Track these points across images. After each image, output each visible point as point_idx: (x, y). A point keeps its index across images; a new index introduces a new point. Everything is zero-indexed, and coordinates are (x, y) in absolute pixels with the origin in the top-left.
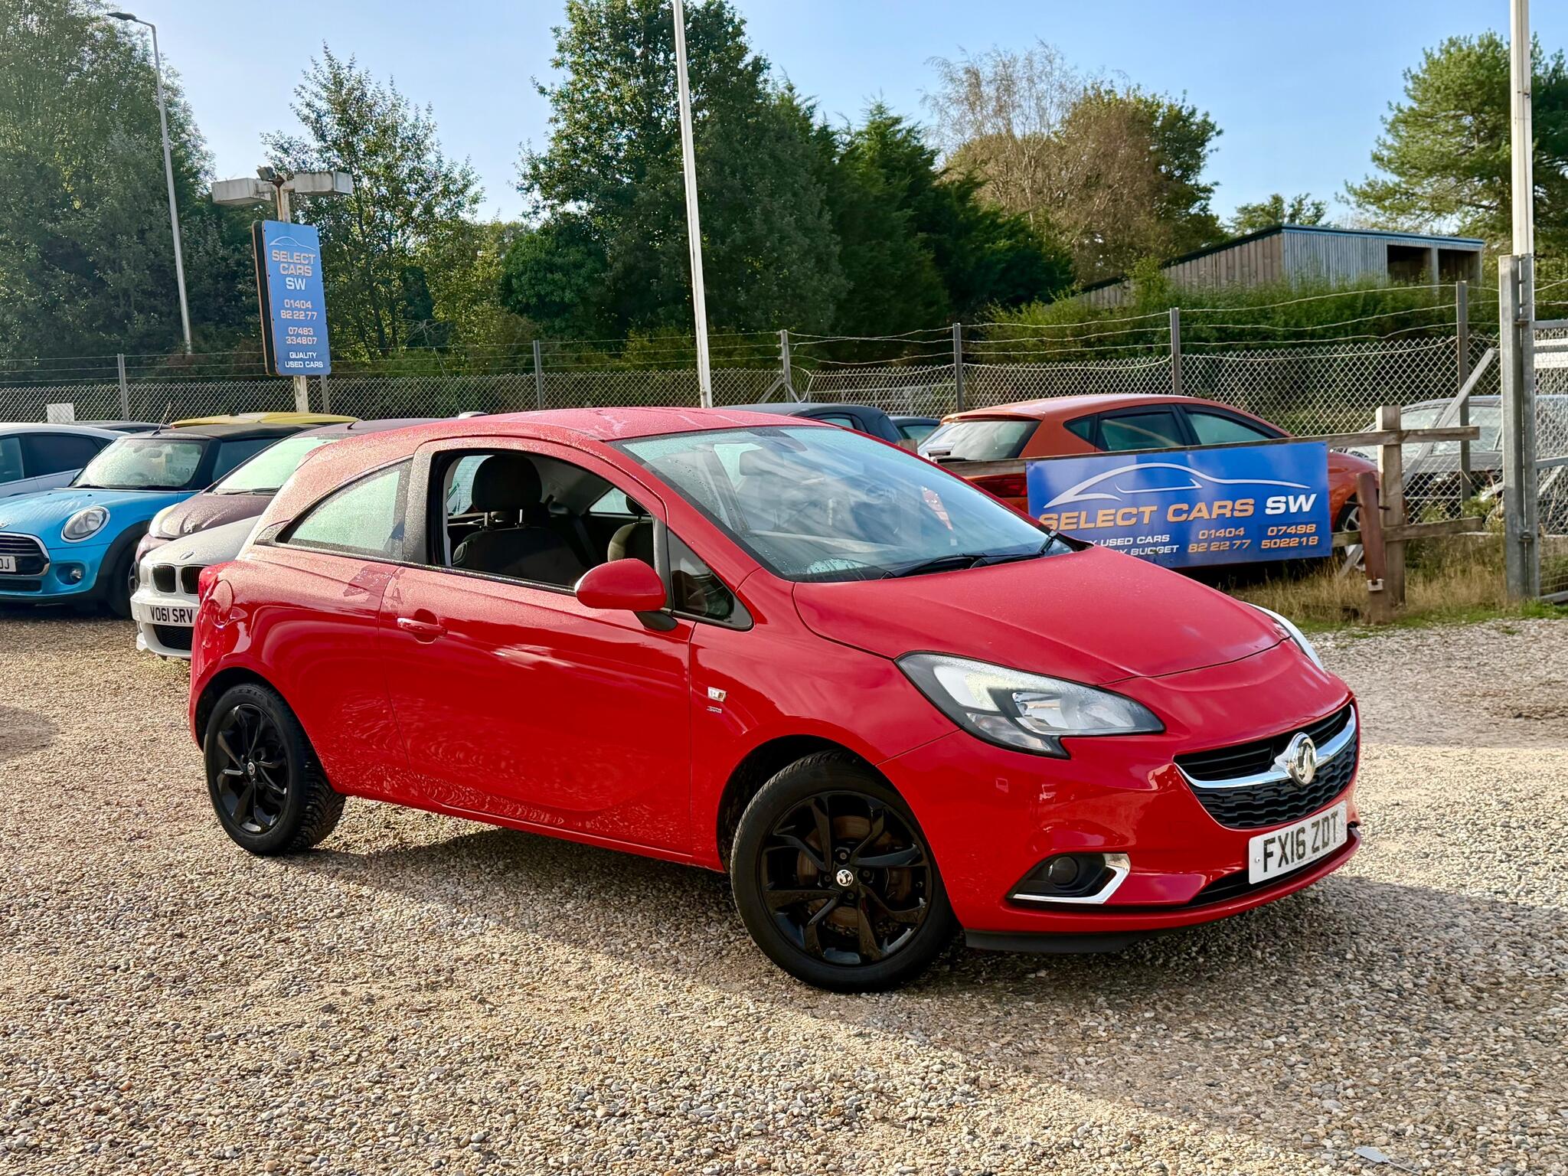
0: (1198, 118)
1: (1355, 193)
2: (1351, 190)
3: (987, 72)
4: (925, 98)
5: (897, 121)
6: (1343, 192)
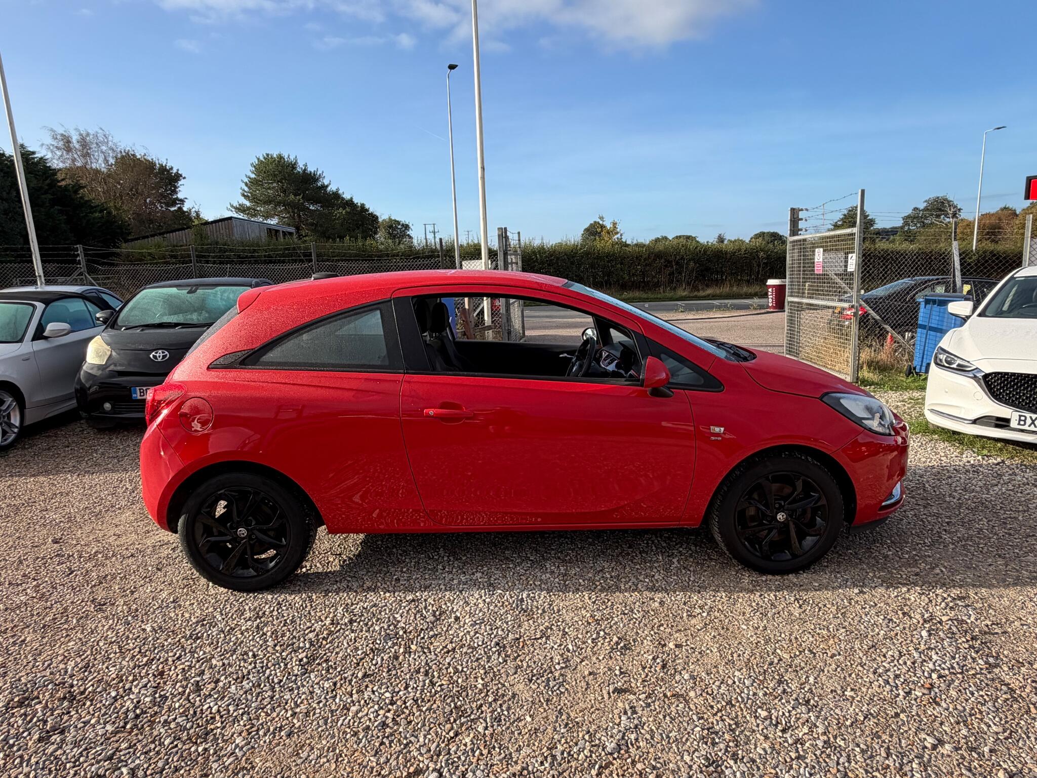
0: (174, 171)
1: (234, 208)
2: (232, 206)
3: (75, 138)
4: (42, 145)
5: (34, 153)
6: (229, 207)
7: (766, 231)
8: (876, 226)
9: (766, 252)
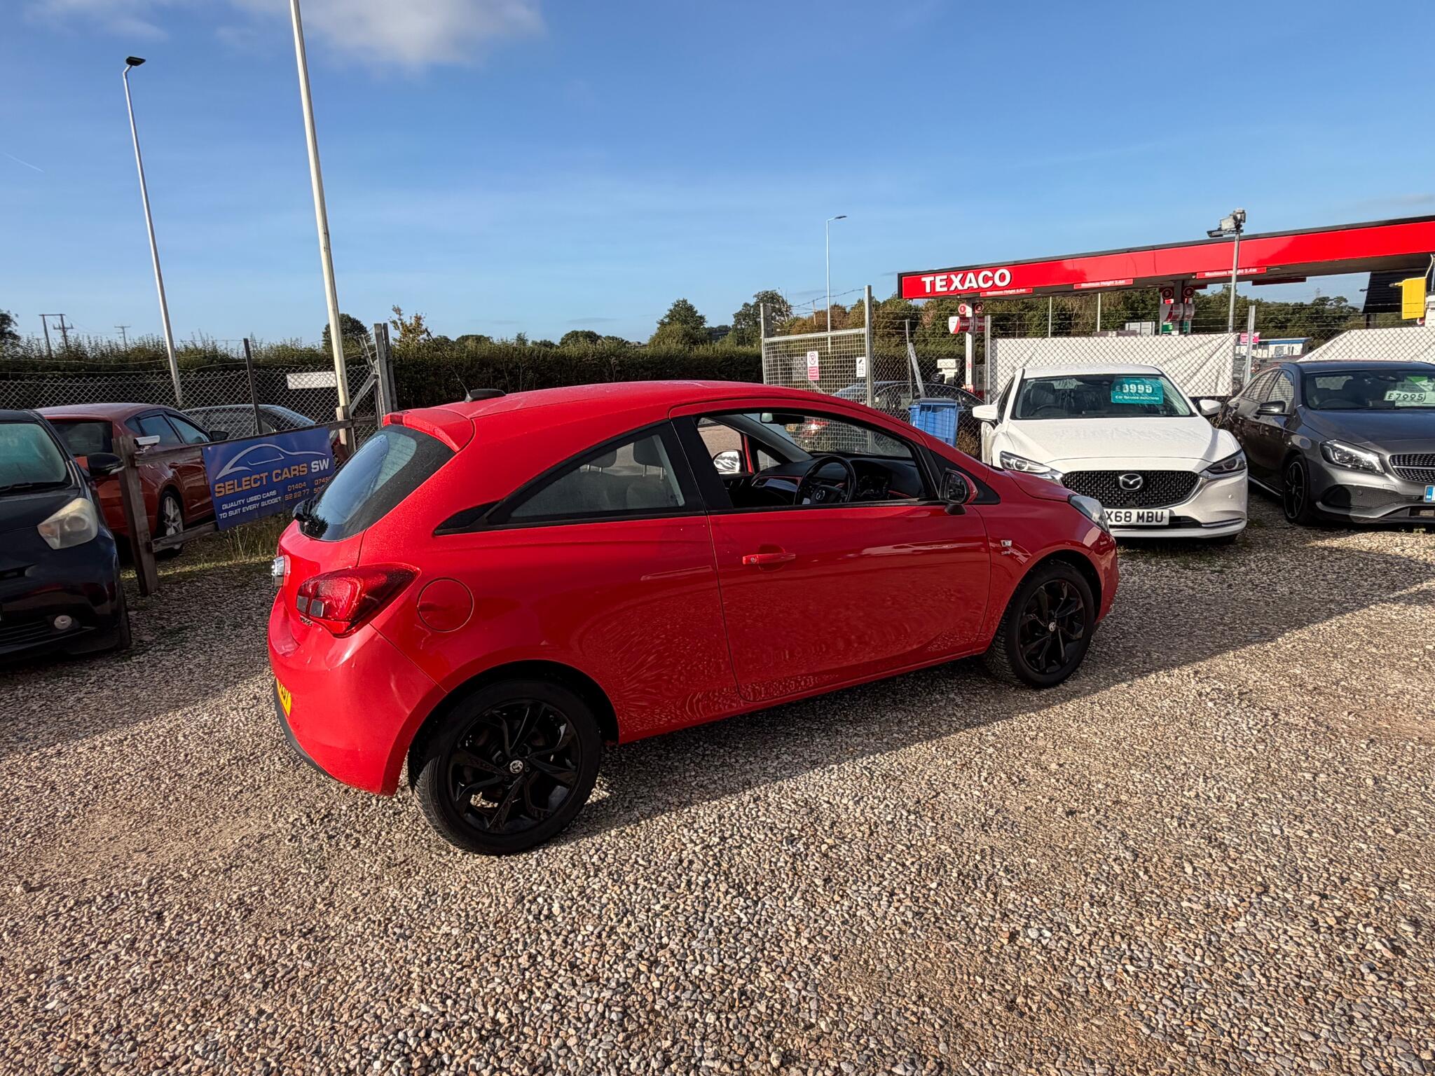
7: (579, 329)
8: (706, 325)
9: (618, 357)
